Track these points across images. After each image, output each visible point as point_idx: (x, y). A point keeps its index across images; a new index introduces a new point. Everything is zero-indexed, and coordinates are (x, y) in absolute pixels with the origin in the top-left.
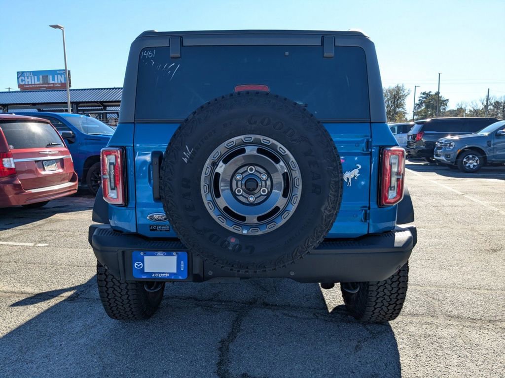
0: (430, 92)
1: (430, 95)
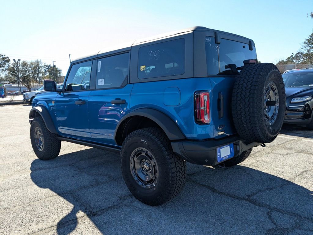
0: (50, 65)
1: (50, 67)
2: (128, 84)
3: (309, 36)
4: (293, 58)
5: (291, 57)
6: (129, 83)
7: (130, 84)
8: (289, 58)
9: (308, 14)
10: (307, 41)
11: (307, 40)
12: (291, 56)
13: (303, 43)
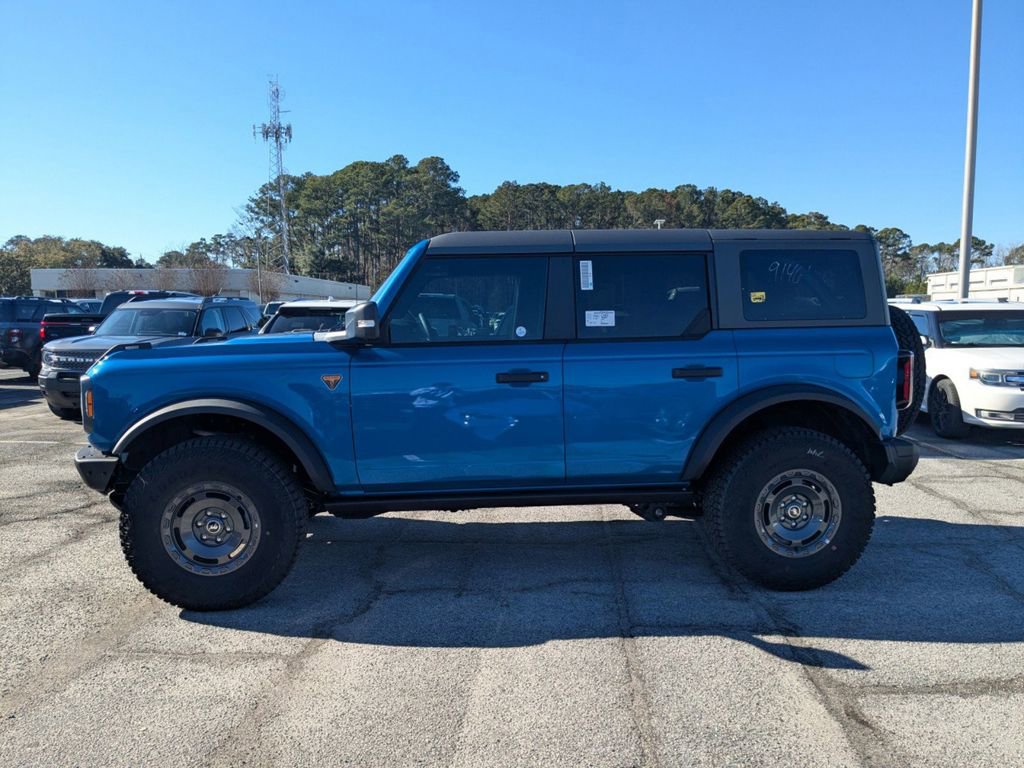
2: (712, 329)
3: (258, 192)
4: (208, 248)
5: (199, 244)
6: (715, 327)
7: (719, 329)
8: (195, 246)
9: (254, 127)
10: (253, 205)
11: (253, 200)
12: (199, 241)
13: (242, 207)
